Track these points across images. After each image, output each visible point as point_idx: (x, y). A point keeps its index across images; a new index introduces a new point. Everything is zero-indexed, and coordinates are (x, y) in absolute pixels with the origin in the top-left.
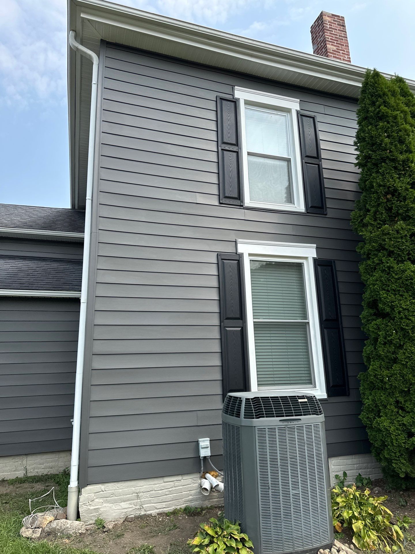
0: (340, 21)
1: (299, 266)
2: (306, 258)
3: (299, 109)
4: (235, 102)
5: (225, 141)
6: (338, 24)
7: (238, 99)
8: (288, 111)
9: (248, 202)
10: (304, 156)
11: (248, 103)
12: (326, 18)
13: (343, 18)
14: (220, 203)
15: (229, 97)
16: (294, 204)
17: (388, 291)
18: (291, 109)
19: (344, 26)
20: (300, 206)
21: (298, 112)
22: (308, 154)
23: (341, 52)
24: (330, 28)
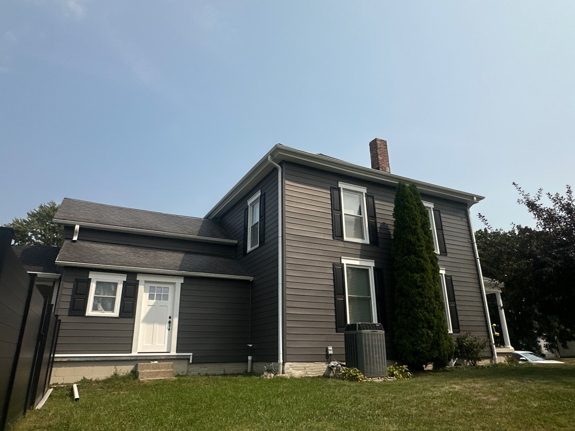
0: (384, 143)
1: (367, 270)
2: (370, 267)
3: (366, 192)
4: (339, 189)
5: (335, 209)
6: (384, 145)
7: (340, 188)
8: (362, 193)
9: (345, 238)
10: (369, 216)
11: (343, 189)
12: (378, 142)
13: (386, 141)
14: (333, 239)
15: (336, 187)
16: (364, 240)
17: (407, 285)
18: (363, 192)
19: (386, 146)
20: (367, 241)
21: (365, 193)
22: (371, 215)
23: (385, 160)
24: (380, 147)
